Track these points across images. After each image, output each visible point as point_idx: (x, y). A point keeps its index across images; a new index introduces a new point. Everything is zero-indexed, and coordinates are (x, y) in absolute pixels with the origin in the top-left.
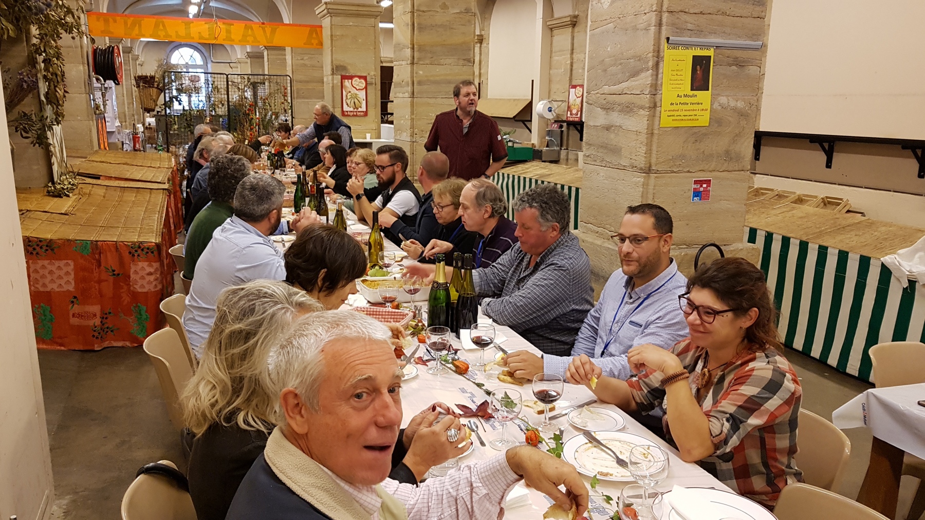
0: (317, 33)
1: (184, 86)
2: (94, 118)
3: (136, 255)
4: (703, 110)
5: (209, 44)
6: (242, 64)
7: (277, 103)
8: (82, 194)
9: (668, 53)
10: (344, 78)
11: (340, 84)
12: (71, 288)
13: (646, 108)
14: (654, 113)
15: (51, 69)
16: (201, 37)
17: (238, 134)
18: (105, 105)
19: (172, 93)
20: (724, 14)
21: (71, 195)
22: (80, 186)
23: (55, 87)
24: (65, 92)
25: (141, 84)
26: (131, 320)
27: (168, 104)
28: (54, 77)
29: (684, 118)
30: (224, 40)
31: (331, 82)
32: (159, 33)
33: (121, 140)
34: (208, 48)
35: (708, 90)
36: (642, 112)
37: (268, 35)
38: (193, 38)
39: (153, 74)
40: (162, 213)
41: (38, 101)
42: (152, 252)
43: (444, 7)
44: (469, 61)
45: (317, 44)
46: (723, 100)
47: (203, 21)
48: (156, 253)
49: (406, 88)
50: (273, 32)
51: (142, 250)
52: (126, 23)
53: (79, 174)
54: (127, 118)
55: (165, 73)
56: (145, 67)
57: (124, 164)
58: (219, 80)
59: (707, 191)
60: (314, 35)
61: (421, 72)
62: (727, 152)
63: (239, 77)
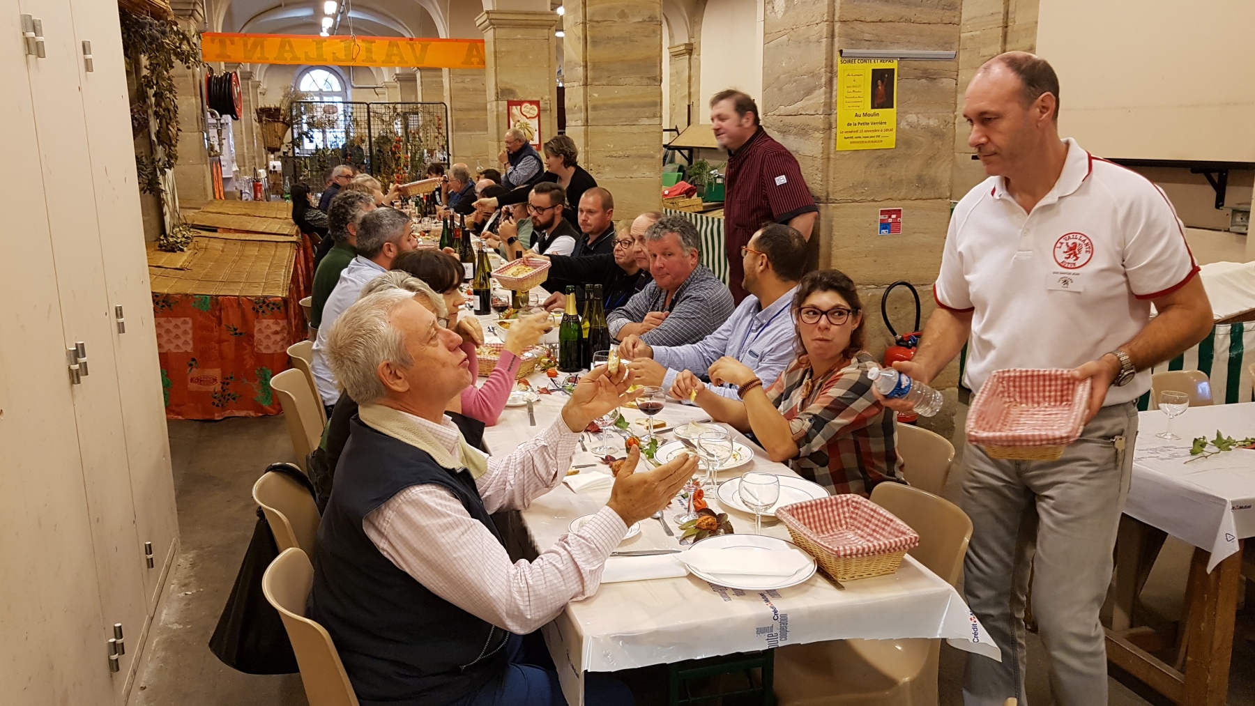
0: (478, 50)
1: (315, 119)
2: (209, 161)
3: (261, 311)
4: (887, 130)
5: (349, 67)
6: (390, 90)
7: (429, 138)
8: (197, 249)
9: (840, 67)
10: (511, 104)
11: (506, 112)
12: (189, 348)
13: (820, 130)
14: (830, 135)
15: (163, 104)
16: (336, 59)
17: (383, 177)
18: (221, 145)
19: (301, 128)
20: (908, 21)
21: (185, 249)
22: (195, 239)
23: (167, 124)
24: (179, 130)
25: (264, 118)
26: (254, 386)
27: (297, 143)
28: (167, 112)
29: (865, 140)
30: (363, 61)
31: (495, 109)
32: (286, 55)
33: (239, 188)
34: (347, 72)
35: (892, 107)
36: (817, 135)
37: (418, 54)
38: (326, 60)
39: (278, 105)
40: (290, 268)
41: (148, 141)
42: (278, 308)
43: (623, 15)
44: (654, 79)
45: (478, 63)
46: (912, 118)
47: (338, 38)
48: (282, 308)
49: (578, 115)
50: (424, 49)
51: (268, 306)
52: (245, 45)
53: (194, 227)
54: (247, 161)
55: (292, 103)
56: (268, 96)
57: (243, 215)
58: (358, 110)
59: (896, 222)
60: (475, 53)
61: (596, 95)
62: (920, 178)
63: (383, 107)
